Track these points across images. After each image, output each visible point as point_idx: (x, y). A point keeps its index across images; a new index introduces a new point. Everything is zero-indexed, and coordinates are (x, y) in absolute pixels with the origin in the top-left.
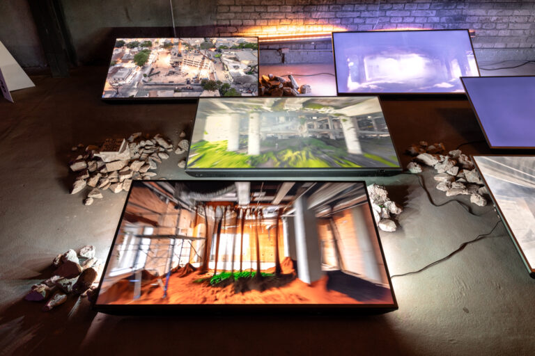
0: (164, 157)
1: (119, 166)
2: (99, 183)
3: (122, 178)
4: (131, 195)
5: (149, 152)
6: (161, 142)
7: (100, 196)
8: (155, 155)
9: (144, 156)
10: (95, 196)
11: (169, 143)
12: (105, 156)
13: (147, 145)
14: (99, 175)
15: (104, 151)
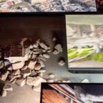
0: (47, 56)
1: (21, 65)
2: (8, 78)
3: (25, 75)
4: (43, 96)
5: (37, 53)
6: (43, 45)
7: (11, 89)
8: (41, 55)
9: (34, 57)
10: (8, 89)
11: (48, 46)
12: (12, 59)
13: (34, 48)
14: (8, 73)
15: (12, 56)
